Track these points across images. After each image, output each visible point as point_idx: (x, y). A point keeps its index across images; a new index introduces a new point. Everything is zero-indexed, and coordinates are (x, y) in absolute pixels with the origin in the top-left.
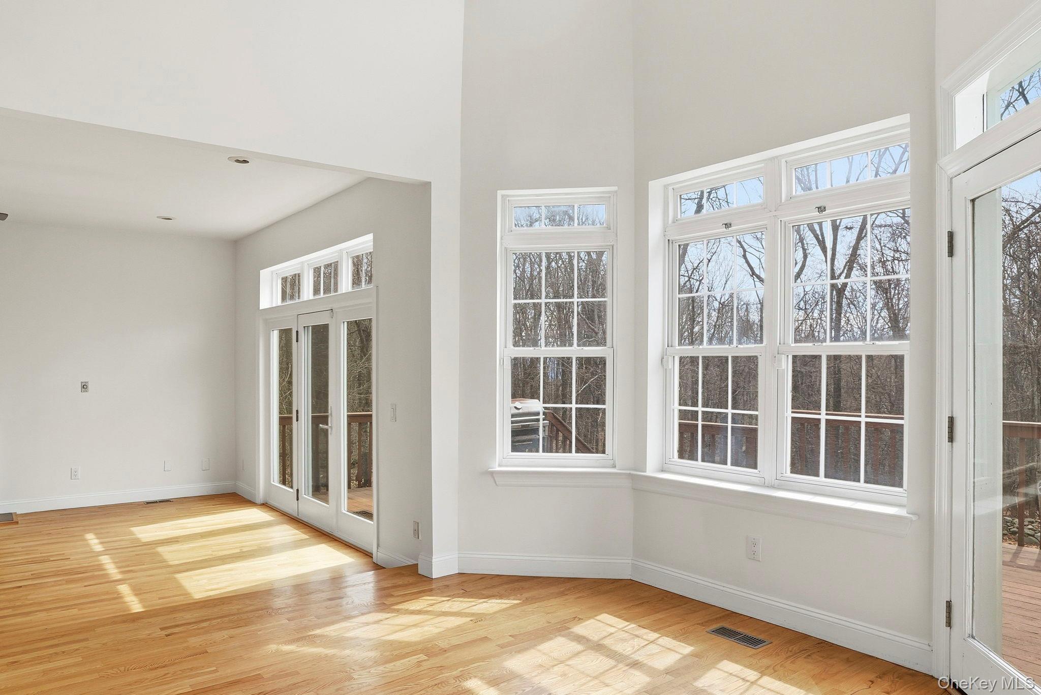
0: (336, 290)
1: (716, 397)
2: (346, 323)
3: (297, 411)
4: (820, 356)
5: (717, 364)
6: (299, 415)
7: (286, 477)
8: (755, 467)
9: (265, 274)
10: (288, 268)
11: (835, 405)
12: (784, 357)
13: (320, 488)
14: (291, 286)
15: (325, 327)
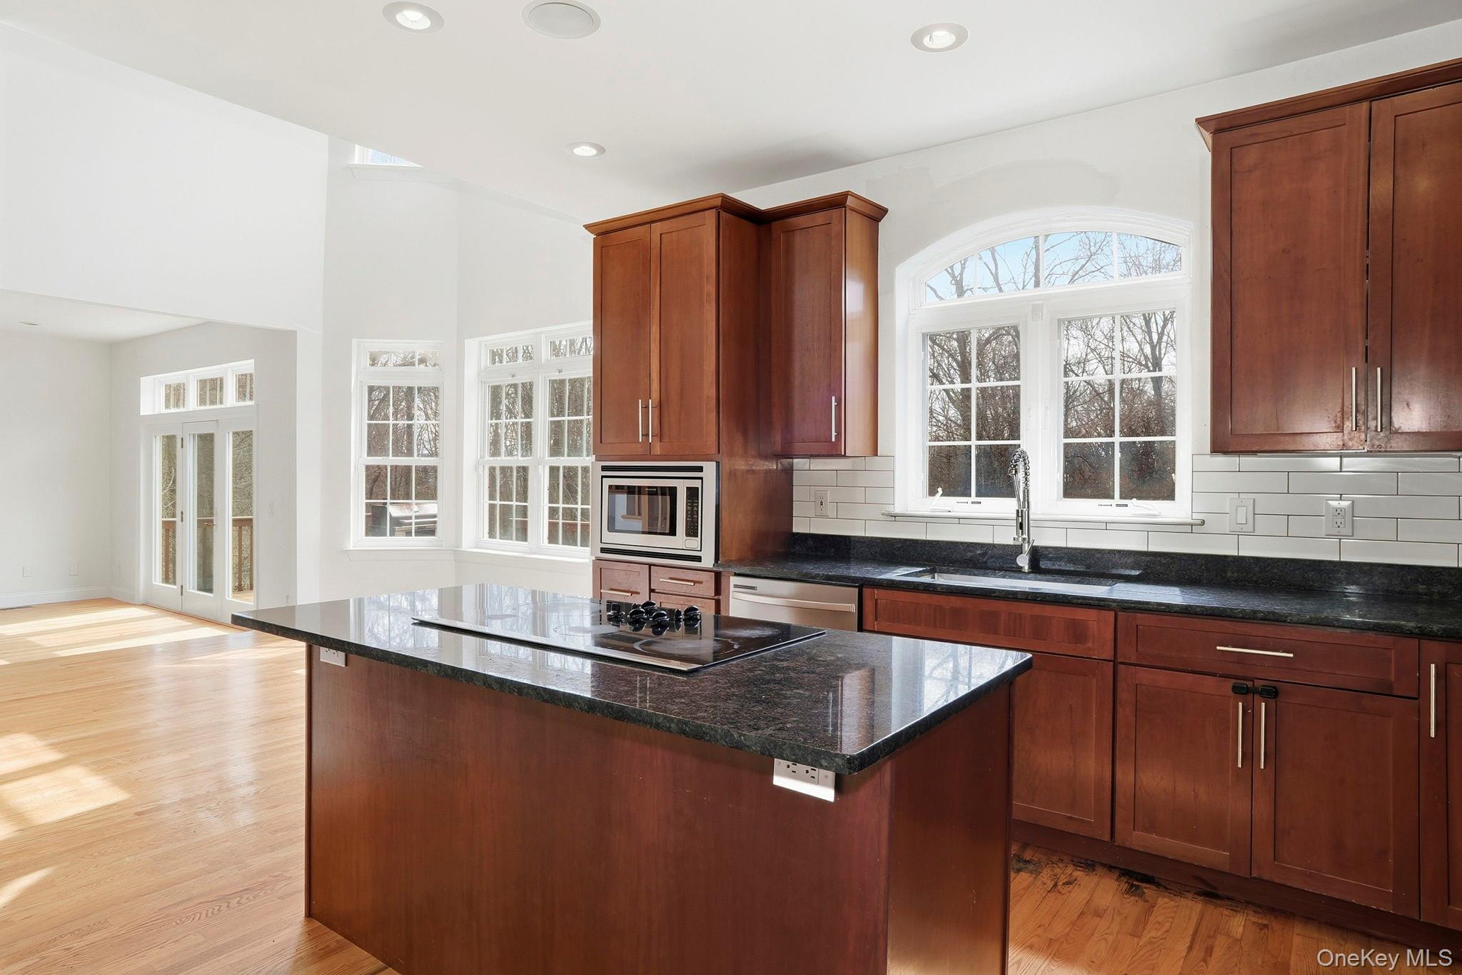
0: (221, 403)
1: (506, 495)
2: (231, 434)
3: (182, 513)
4: (559, 467)
5: (505, 470)
6: (184, 516)
7: (169, 574)
8: (526, 541)
9: (146, 382)
10: (174, 377)
11: (566, 500)
12: (541, 467)
13: (206, 582)
14: (175, 394)
15: (212, 436)
